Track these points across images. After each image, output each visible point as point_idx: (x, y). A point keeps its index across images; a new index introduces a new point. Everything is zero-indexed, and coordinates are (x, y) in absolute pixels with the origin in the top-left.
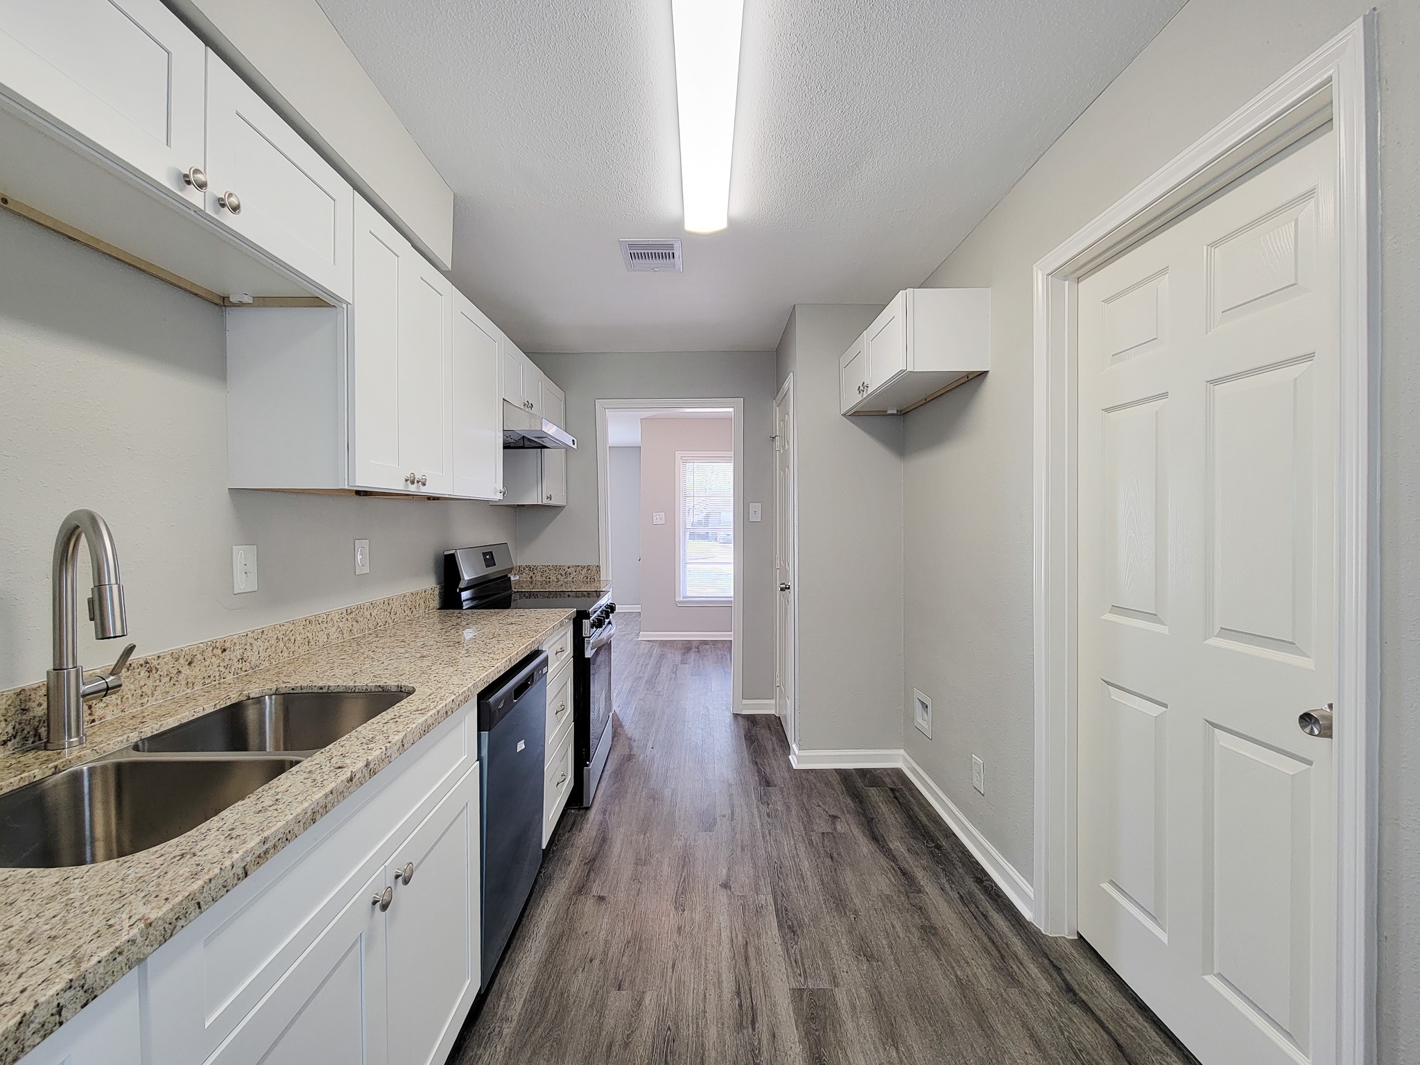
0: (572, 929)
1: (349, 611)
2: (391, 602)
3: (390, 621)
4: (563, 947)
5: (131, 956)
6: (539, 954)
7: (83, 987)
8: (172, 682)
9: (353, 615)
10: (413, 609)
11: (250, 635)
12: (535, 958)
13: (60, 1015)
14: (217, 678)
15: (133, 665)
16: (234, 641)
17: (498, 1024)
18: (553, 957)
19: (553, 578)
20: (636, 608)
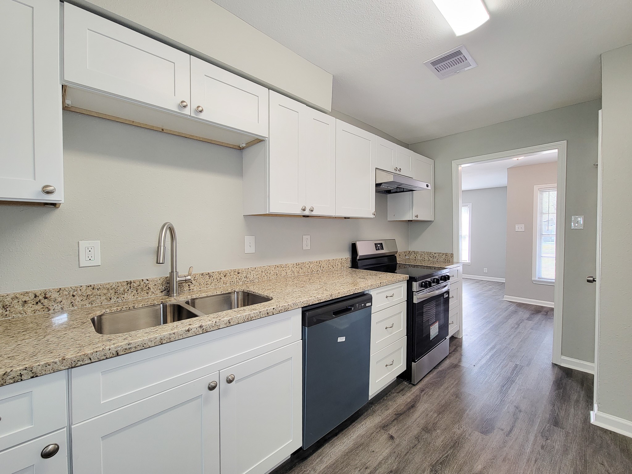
0: (368, 445)
1: (297, 264)
2: (321, 262)
3: (320, 270)
4: (358, 451)
5: (54, 367)
6: (346, 448)
7: (31, 371)
8: (218, 281)
9: (300, 266)
10: (334, 266)
11: (250, 269)
12: (343, 448)
13: (21, 377)
14: (236, 283)
15: (204, 274)
16: (243, 270)
17: (310, 469)
18: (351, 454)
19: (426, 258)
20: (503, 280)
